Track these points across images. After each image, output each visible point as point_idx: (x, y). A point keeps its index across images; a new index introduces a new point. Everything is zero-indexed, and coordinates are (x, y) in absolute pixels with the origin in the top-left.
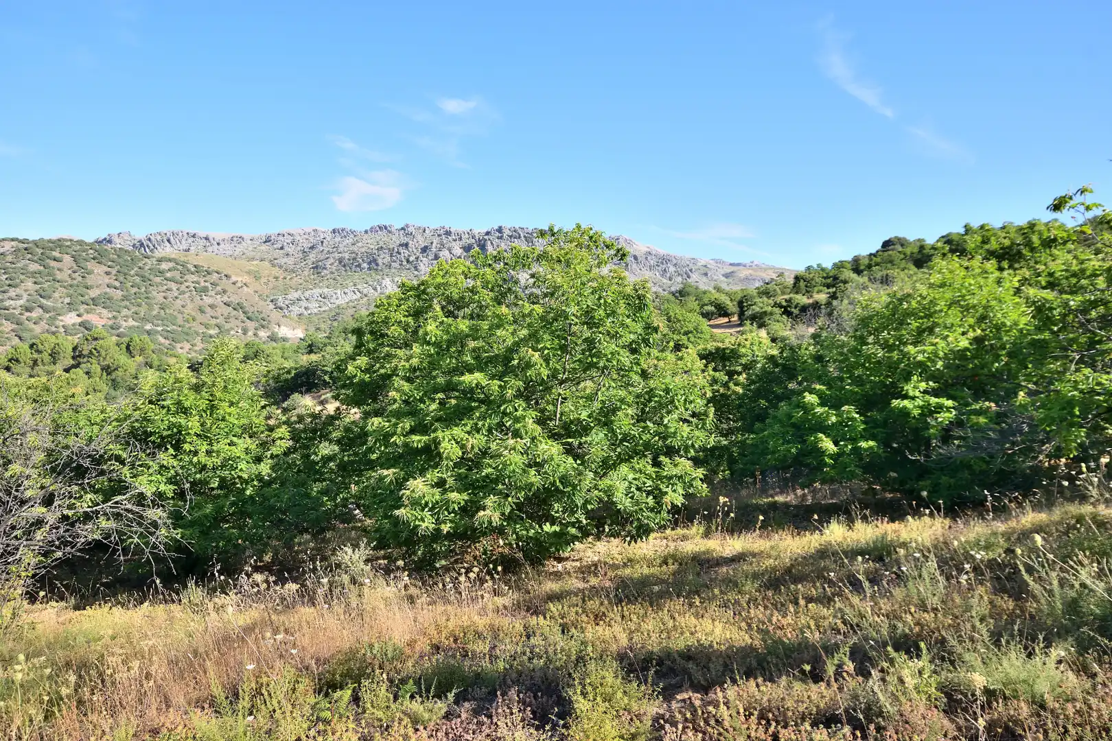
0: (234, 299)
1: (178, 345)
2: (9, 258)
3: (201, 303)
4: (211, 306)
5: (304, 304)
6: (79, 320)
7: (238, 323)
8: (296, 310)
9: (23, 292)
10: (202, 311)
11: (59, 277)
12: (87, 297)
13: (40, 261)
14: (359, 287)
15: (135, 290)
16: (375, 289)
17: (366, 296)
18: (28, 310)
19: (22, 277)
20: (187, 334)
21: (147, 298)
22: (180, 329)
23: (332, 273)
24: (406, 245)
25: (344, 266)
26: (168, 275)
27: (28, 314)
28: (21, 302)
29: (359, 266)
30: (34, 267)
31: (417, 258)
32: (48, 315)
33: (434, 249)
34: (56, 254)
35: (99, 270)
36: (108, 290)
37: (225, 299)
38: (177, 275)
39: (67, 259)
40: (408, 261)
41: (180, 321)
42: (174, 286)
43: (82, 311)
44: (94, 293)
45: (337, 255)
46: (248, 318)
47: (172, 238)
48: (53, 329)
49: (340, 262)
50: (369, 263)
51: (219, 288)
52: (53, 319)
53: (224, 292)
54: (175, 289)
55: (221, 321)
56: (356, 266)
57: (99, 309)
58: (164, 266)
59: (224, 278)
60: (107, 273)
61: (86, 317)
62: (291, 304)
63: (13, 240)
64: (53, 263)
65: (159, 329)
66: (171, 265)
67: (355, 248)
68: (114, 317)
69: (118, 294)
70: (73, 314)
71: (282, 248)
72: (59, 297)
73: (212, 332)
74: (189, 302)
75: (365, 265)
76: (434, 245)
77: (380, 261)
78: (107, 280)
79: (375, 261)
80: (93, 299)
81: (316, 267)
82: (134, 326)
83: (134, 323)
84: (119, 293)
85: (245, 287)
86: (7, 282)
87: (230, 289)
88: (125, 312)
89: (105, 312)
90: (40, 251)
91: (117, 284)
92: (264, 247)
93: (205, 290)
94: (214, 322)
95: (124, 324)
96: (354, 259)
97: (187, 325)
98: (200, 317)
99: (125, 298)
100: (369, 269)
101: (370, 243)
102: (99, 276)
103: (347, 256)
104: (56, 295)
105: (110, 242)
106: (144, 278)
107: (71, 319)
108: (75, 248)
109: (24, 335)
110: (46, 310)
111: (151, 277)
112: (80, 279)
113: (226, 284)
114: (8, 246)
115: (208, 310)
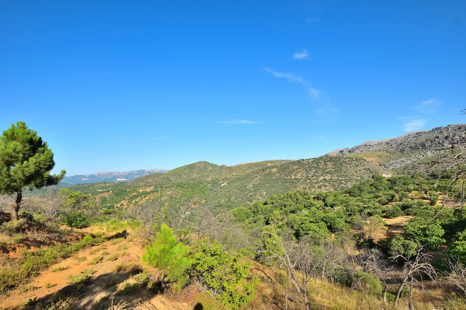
0: (367, 167)
1: (348, 183)
2: (311, 164)
3: (356, 170)
4: (360, 170)
5: (394, 165)
6: (323, 178)
7: (368, 174)
8: (391, 167)
9: (312, 172)
10: (356, 172)
11: (320, 167)
12: (326, 172)
13: (317, 164)
14: (417, 156)
15: (338, 168)
16: (423, 156)
17: (419, 159)
19: (313, 168)
20: (351, 180)
21: (341, 170)
22: (349, 178)
23: (408, 152)
24: (438, 137)
25: (412, 149)
26: (347, 163)
27: (312, 178)
28: (312, 175)
29: (418, 148)
30: (315, 165)
31: (443, 141)
33: (451, 136)
34: (320, 161)
35: (329, 164)
36: (331, 169)
37: (364, 167)
38: (350, 162)
39: (323, 162)
40: (439, 143)
41: (349, 176)
43: (324, 176)
44: (327, 171)
45: (409, 145)
46: (371, 173)
48: (318, 181)
49: (411, 148)
50: (422, 146)
51: (362, 164)
52: (318, 178)
53: (364, 165)
54: (349, 166)
55: (362, 174)
56: (417, 148)
57: (328, 175)
58: (347, 160)
59: (364, 161)
60: (331, 165)
62: (390, 166)
63: (312, 159)
64: (319, 164)
65: (343, 179)
66: (348, 159)
67: (417, 142)
68: (332, 177)
70: (322, 177)
71: (391, 145)
72: (320, 172)
73: (359, 178)
74: (352, 170)
75: (421, 147)
76: (451, 135)
77: (427, 145)
78: (331, 166)
79: (424, 145)
81: (402, 151)
82: (336, 179)
83: (337, 178)
84: (334, 169)
85: (371, 163)
86: (309, 170)
87: (366, 164)
88: (335, 175)
89: (330, 175)
90: (317, 161)
91: (334, 167)
92: (386, 146)
93: (358, 165)
94: (360, 175)
95: (334, 178)
96: (416, 146)
97: (351, 177)
98: (356, 174)
99: (335, 171)
100: (422, 148)
101: (423, 138)
103: (413, 145)
104: (319, 172)
105: (343, 151)
106: (341, 165)
107: (322, 178)
108: (325, 159)
109: (311, 183)
110: (316, 176)
111: (343, 164)
112: (325, 167)
113: (365, 163)
114: (311, 161)
115: (358, 171)
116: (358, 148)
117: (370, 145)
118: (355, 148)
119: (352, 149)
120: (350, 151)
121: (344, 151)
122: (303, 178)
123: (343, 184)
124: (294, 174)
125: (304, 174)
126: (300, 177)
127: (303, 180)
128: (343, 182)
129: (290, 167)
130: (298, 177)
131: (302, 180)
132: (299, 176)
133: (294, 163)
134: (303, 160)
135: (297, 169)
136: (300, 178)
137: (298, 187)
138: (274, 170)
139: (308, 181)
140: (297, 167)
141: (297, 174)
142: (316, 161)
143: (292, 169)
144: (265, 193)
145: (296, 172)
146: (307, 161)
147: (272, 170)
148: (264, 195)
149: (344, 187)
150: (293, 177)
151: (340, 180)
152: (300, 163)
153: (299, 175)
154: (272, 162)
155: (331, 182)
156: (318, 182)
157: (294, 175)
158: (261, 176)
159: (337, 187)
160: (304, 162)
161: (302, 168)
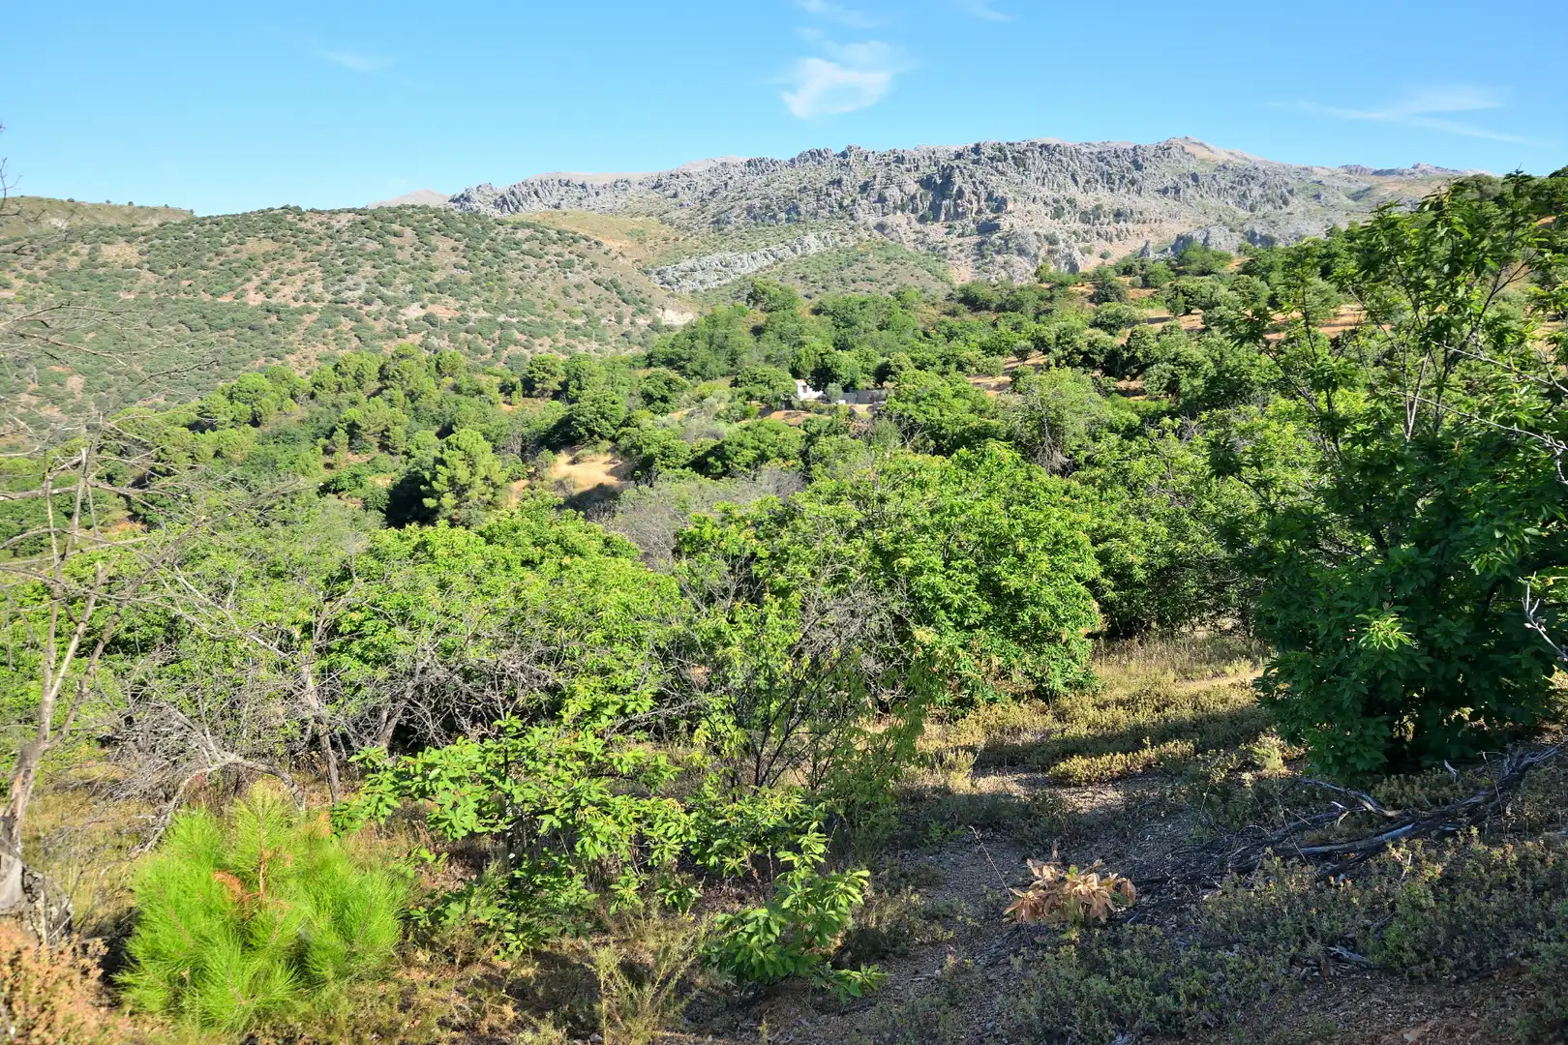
0: (606, 275)
1: (537, 342)
2: (346, 236)
3: (564, 283)
4: (579, 287)
5: (699, 275)
6: (422, 313)
7: (611, 307)
8: (688, 285)
9: (360, 280)
10: (566, 294)
11: (399, 258)
12: (431, 282)
13: (380, 238)
14: (772, 248)
15: (485, 270)
16: (794, 250)
17: (781, 260)
18: (368, 303)
19: (360, 260)
20: (547, 326)
21: (500, 280)
22: (538, 320)
23: (738, 229)
24: (839, 182)
25: (755, 218)
26: (525, 247)
27: (366, 308)
28: (360, 293)
29: (774, 217)
30: (373, 246)
31: (854, 201)
32: (388, 309)
33: (877, 187)
34: (396, 227)
35: (444, 244)
36: (455, 271)
37: (595, 275)
38: (535, 245)
39: (408, 231)
40: (841, 206)
41: (539, 310)
42: (530, 261)
43: (426, 301)
44: (438, 277)
45: (744, 203)
46: (624, 301)
47: (540, 189)
48: (395, 326)
49: (749, 214)
50: (788, 212)
51: (587, 261)
52: (394, 313)
53: (594, 265)
54: (533, 265)
55: (590, 305)
56: (771, 217)
57: (446, 298)
58: (521, 235)
59: (594, 246)
60: (454, 249)
61: (431, 308)
62: (683, 277)
63: (349, 211)
64: (393, 240)
65: (514, 320)
66: (528, 232)
67: (769, 191)
68: (463, 308)
69: (466, 276)
70: (416, 305)
71: (675, 196)
72: (400, 288)
73: (579, 322)
74: (550, 282)
75: (783, 215)
76: (878, 180)
77: (802, 208)
78: (454, 258)
79: (796, 208)
80: (437, 285)
81: (717, 222)
82: (484, 319)
83: (486, 315)
84: (468, 274)
85: (620, 259)
86: (344, 268)
87: (601, 263)
88: (475, 300)
89: (451, 300)
90: (378, 224)
91: (465, 263)
92: (654, 195)
93: (570, 265)
94: (581, 308)
95: (474, 316)
96: (768, 207)
97: (548, 314)
98: (564, 303)
99: (475, 281)
100: (788, 220)
101: (787, 182)
102: (445, 252)
103: (757, 203)
104: (397, 281)
105: (467, 199)
106: (496, 253)
107: (414, 312)
108: (418, 217)
109: (364, 335)
110: (386, 302)
111: (505, 251)
112: (423, 259)
113: (595, 254)
114: (344, 220)
115: (573, 292)
116: (536, 193)
117: (583, 186)
118: (524, 189)
119: (513, 193)
120: (505, 201)
121: (475, 196)
122: (314, 305)
123: (516, 343)
124: (256, 281)
125: (317, 288)
126: (296, 299)
127: (315, 316)
128: (517, 335)
129: (224, 240)
130: (283, 301)
131: (308, 319)
132: (286, 294)
133: (244, 225)
134: (297, 210)
135: (268, 258)
136: (297, 305)
137: (292, 352)
138: (119, 253)
139: (346, 324)
140: (269, 246)
141: (275, 284)
142: (375, 222)
143: (244, 256)
144: (75, 382)
145: (265, 275)
146: (324, 219)
147: (108, 252)
148: (71, 395)
149: (522, 358)
150: (255, 299)
151: (502, 326)
152: (276, 223)
153: (286, 290)
154: (72, 208)
155: (462, 335)
156: (398, 333)
157: (259, 289)
158: (32, 279)
159: (489, 356)
160: (302, 225)
161: (300, 256)
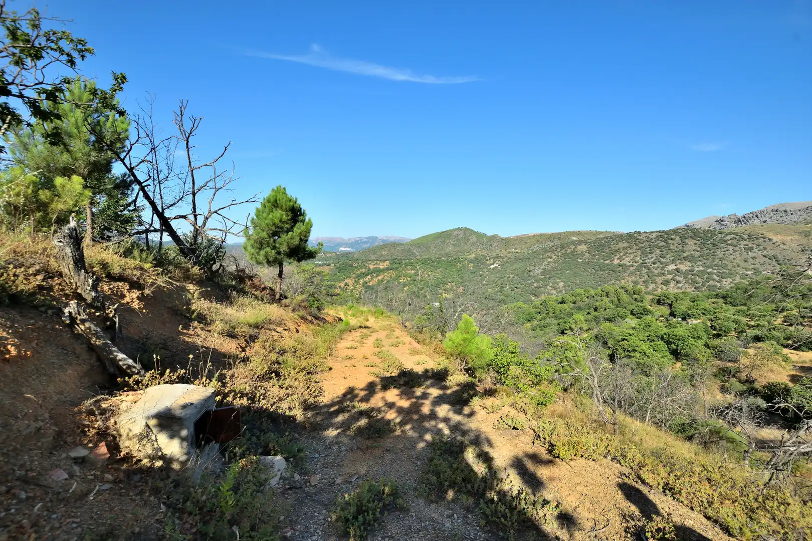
0: (771, 253)
1: (725, 280)
2: (653, 241)
3: (746, 256)
4: (754, 258)
6: (675, 267)
7: (770, 267)
9: (654, 256)
10: (746, 261)
11: (671, 248)
13: (666, 241)
15: (707, 252)
18: (654, 264)
19: (656, 249)
20: (732, 274)
21: (713, 255)
22: (727, 271)
26: (729, 242)
27: (653, 265)
28: (653, 260)
30: (662, 244)
32: (661, 266)
34: (673, 237)
35: (692, 242)
36: (693, 253)
37: (765, 253)
38: (734, 242)
39: (678, 238)
41: (729, 267)
42: (731, 248)
43: (677, 263)
44: (685, 255)
46: (778, 264)
47: (759, 215)
48: (663, 272)
51: (762, 247)
52: (663, 267)
53: (765, 249)
54: (731, 250)
55: (758, 266)
57: (686, 262)
58: (728, 237)
59: (768, 241)
61: (679, 266)
63: (657, 232)
64: (670, 241)
65: (715, 271)
66: (732, 236)
68: (692, 266)
69: (697, 254)
73: (749, 273)
74: (738, 256)
78: (694, 248)
80: (684, 258)
82: (701, 270)
83: (702, 269)
84: (699, 253)
85: (782, 246)
86: (649, 252)
87: (769, 247)
88: (700, 263)
89: (689, 263)
90: (666, 236)
91: (699, 249)
93: (751, 249)
94: (752, 266)
95: (697, 269)
97: (733, 269)
98: (743, 264)
99: (701, 256)
102: (691, 245)
104: (668, 256)
105: (722, 221)
106: (714, 245)
107: (672, 267)
108: (683, 233)
109: (650, 274)
110: (662, 264)
111: (719, 244)
112: (681, 248)
113: (768, 244)
114: (654, 235)
115: (751, 261)
116: (757, 216)
117: (785, 211)
118: (751, 215)
119: (744, 217)
120: (740, 221)
121: (727, 219)
122: (635, 264)
123: (714, 280)
124: (618, 256)
125: (638, 259)
126: (629, 262)
127: (634, 268)
128: (715, 277)
129: (612, 243)
130: (625, 263)
131: (632, 269)
132: (627, 261)
133: (620, 237)
134: (639, 233)
135: (624, 248)
136: (629, 264)
137: (624, 279)
138: (583, 248)
139: (645, 271)
140: (626, 245)
141: (624, 257)
142: (665, 236)
143: (616, 248)
144: (561, 284)
145: (621, 254)
146: (647, 235)
147: (579, 247)
148: (559, 288)
149: (715, 286)
150: (616, 262)
151: (708, 273)
152: (631, 237)
153: (627, 259)
154: (579, 233)
155: (690, 276)
156: (663, 274)
157: (618, 259)
158: (558, 256)
159: (700, 284)
160: (639, 237)
161: (635, 247)
